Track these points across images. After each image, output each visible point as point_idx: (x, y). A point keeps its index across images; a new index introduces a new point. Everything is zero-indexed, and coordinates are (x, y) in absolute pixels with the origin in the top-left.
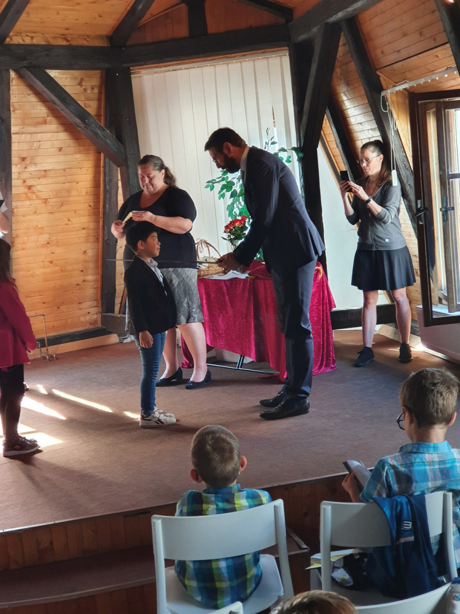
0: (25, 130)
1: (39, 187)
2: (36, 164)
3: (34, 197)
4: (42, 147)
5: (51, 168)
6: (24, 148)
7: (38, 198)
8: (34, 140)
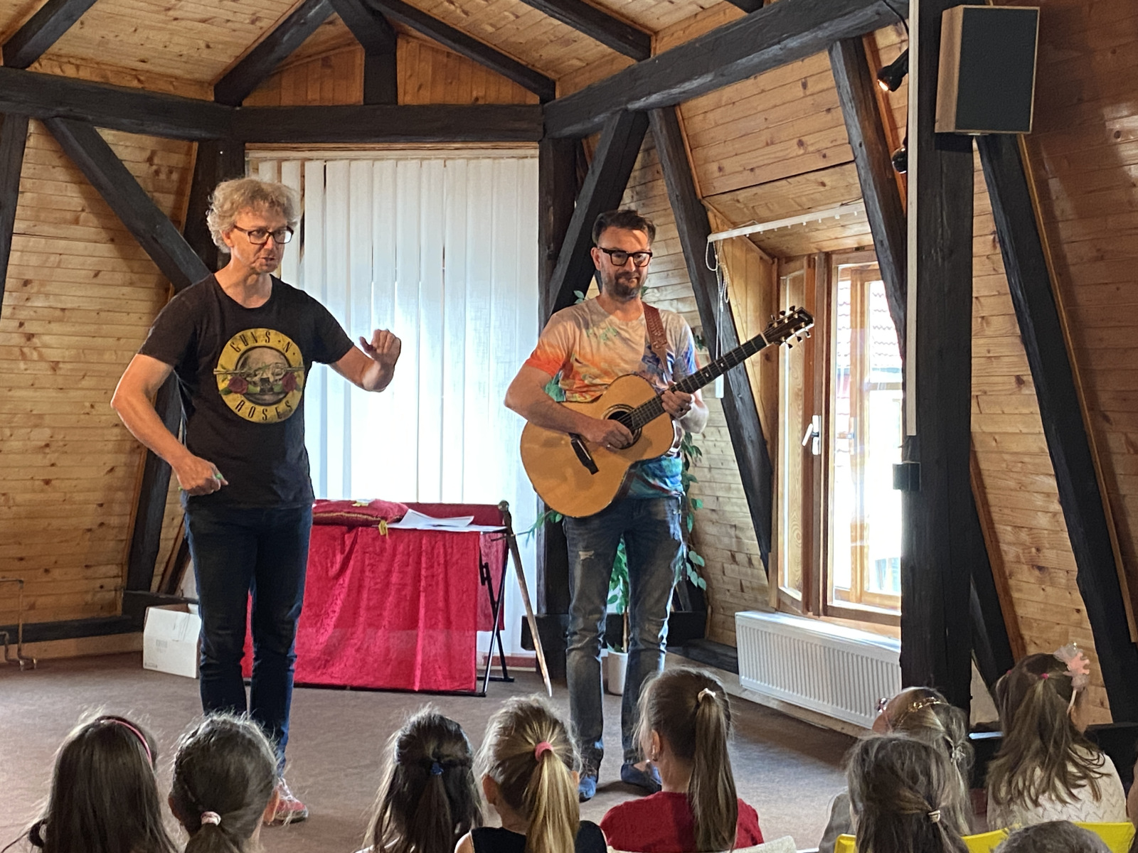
0: (37, 230)
1: (47, 339)
2: (47, 295)
3: (35, 356)
4: (62, 265)
5: (75, 305)
6: (31, 264)
7: (42, 358)
8: (51, 251)
